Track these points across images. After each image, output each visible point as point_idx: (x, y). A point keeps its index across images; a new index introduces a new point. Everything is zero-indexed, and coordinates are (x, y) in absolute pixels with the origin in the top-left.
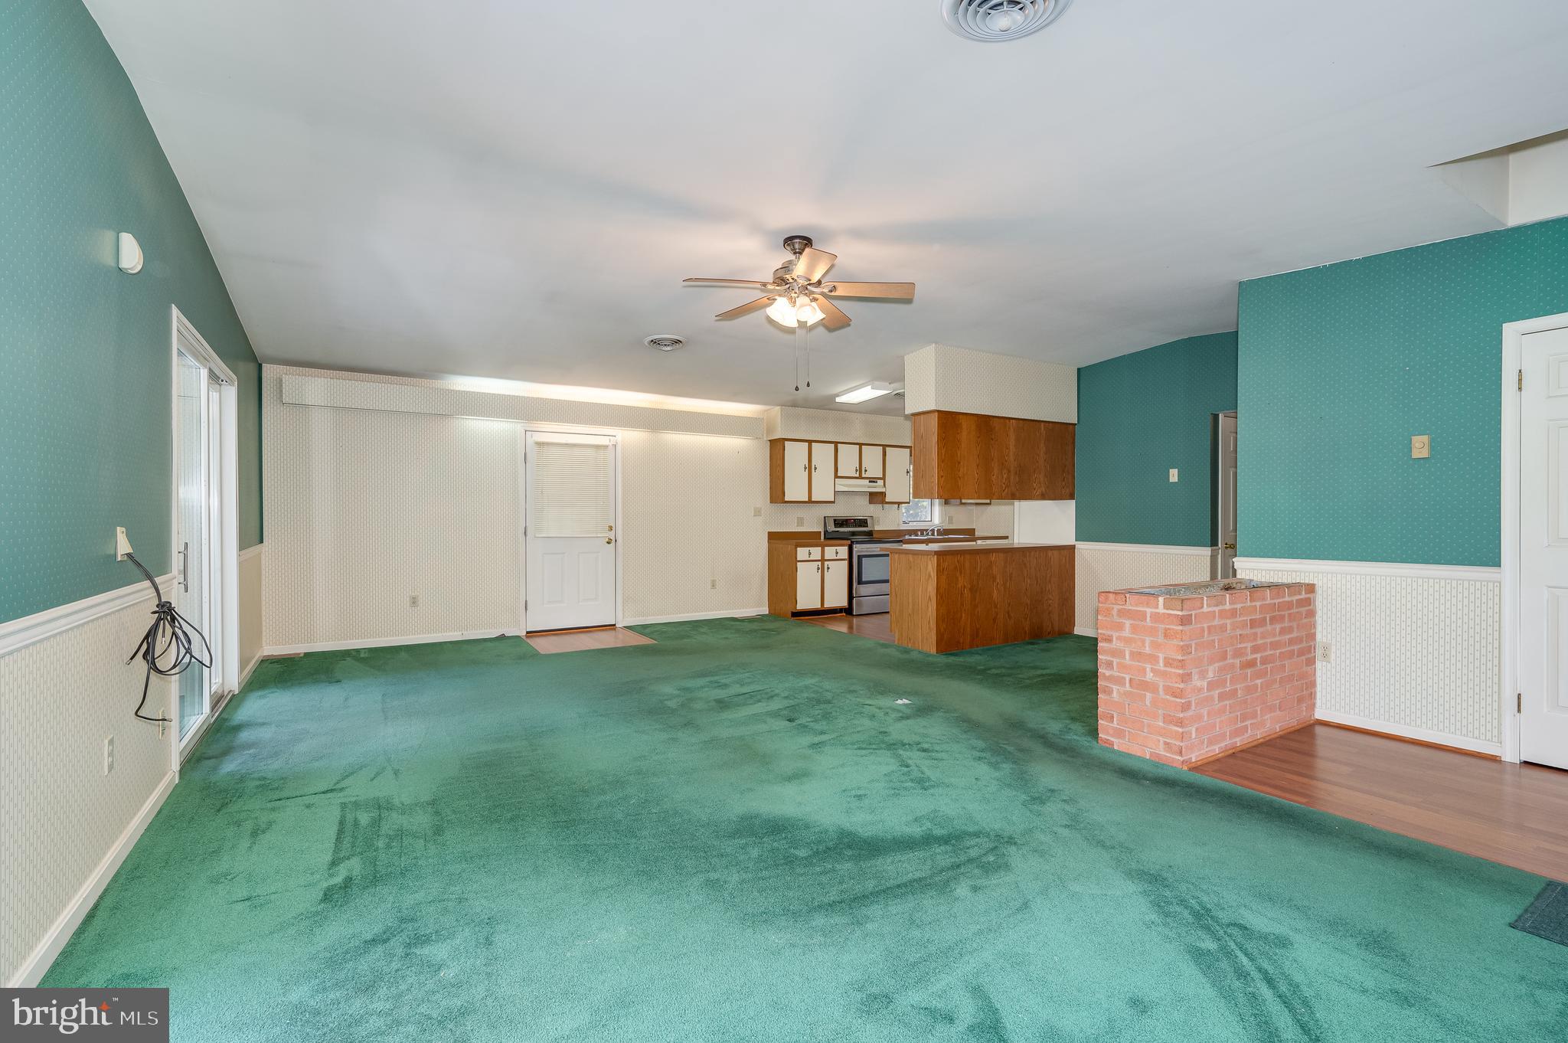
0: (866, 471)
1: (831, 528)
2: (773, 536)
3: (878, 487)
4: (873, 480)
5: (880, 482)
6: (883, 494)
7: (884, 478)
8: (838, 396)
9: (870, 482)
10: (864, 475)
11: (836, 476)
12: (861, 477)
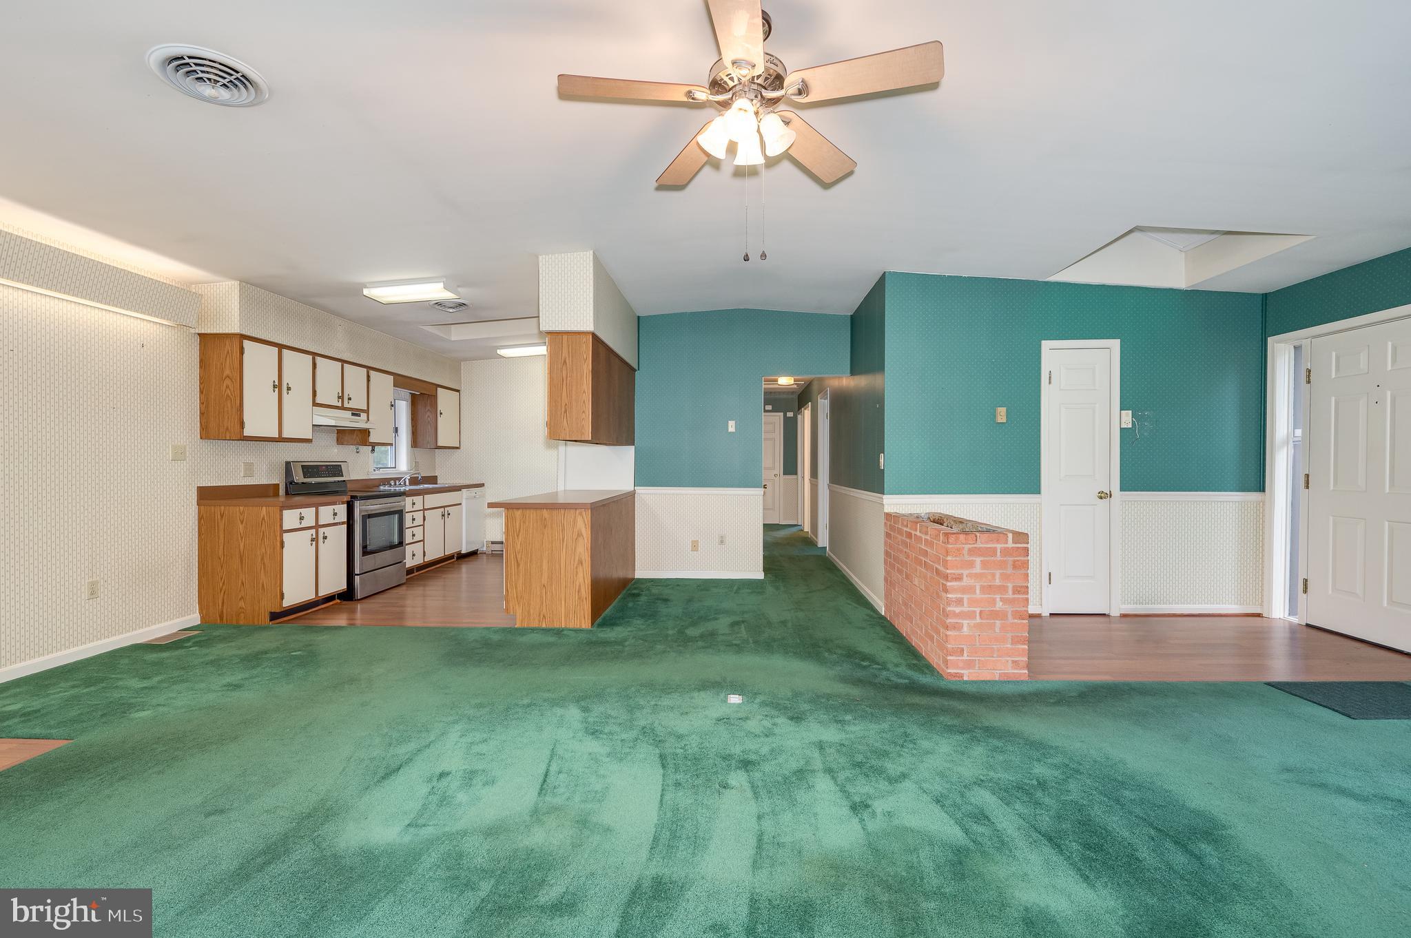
0: (350, 399)
1: (299, 477)
2: (206, 495)
3: (360, 423)
4: (356, 413)
5: (364, 416)
6: (365, 433)
7: (367, 411)
8: (366, 287)
9: (353, 414)
10: (346, 405)
11: (315, 404)
12: (343, 408)
